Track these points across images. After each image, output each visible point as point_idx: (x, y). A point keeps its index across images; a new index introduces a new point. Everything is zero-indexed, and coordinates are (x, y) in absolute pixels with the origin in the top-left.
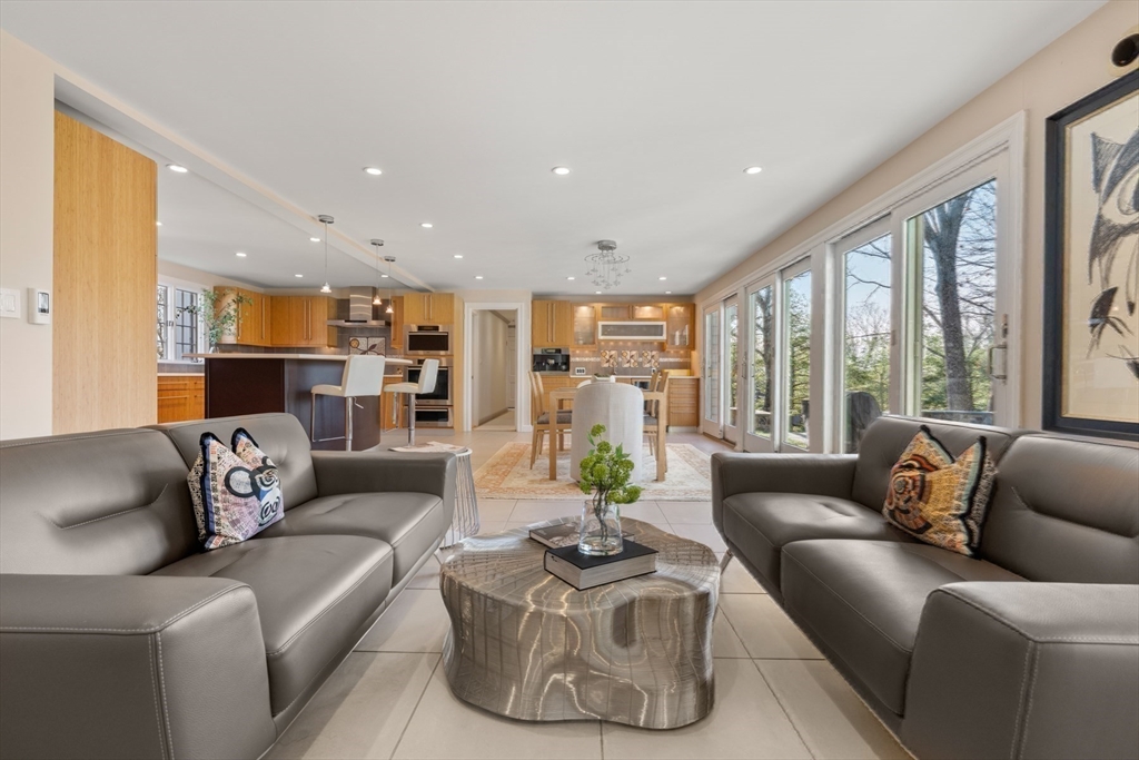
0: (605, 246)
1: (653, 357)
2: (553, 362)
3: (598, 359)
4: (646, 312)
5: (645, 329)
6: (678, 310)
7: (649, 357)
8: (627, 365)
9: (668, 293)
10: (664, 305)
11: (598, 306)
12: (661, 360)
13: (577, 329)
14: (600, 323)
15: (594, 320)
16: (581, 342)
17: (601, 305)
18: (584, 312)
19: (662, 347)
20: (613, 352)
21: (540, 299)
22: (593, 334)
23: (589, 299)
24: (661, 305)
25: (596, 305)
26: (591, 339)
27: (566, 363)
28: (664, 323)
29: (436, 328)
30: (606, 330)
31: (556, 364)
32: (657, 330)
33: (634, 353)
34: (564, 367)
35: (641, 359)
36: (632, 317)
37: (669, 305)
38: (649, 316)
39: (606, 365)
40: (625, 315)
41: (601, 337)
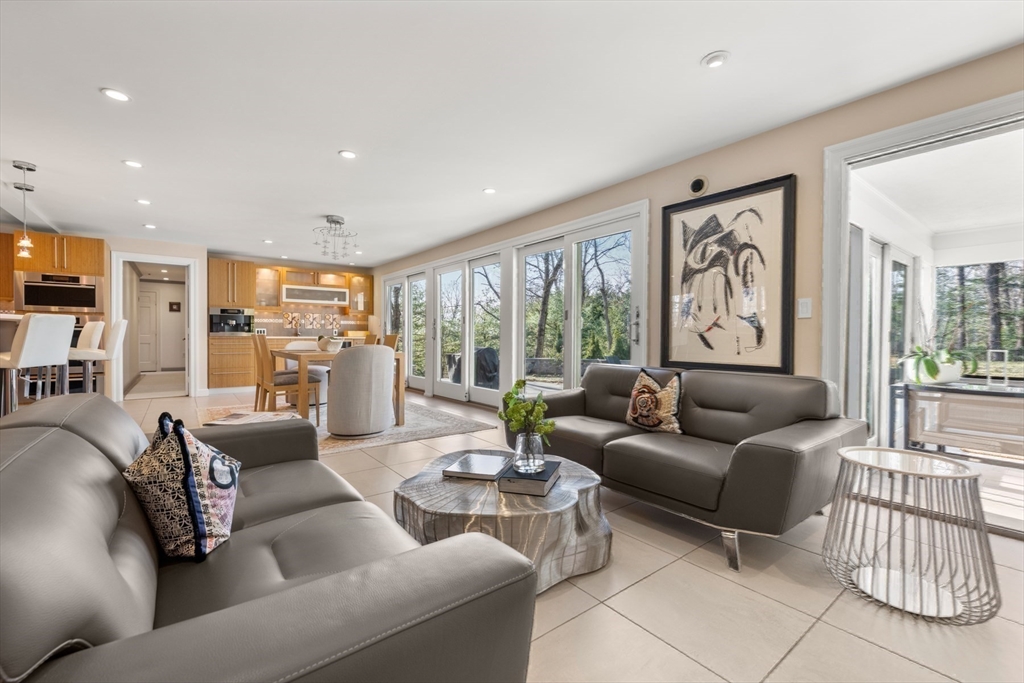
0: (333, 220)
1: (334, 320)
2: (234, 322)
3: (281, 321)
4: (329, 279)
5: (329, 295)
6: (357, 280)
7: (331, 320)
8: (310, 327)
9: (352, 264)
10: (346, 274)
11: (284, 270)
12: (342, 322)
13: (259, 290)
14: (284, 287)
15: (279, 284)
16: (264, 304)
17: (285, 269)
18: (265, 275)
19: (343, 311)
20: (295, 315)
21: (217, 259)
22: (277, 297)
23: (273, 263)
24: (345, 274)
25: (279, 268)
26: (276, 300)
27: (248, 323)
28: (347, 291)
29: (76, 280)
30: (291, 294)
31: (237, 325)
32: (342, 297)
33: (316, 315)
34: (247, 328)
35: (323, 322)
36: (317, 283)
37: (351, 275)
38: (332, 282)
39: (289, 326)
40: (310, 280)
41: (284, 299)
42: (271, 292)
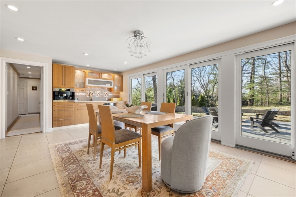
0: (136, 33)
1: (106, 93)
2: (65, 95)
3: (85, 94)
4: (105, 76)
5: (105, 83)
6: (116, 76)
7: (105, 94)
8: (97, 97)
9: (115, 70)
10: (112, 74)
11: (87, 71)
12: (110, 95)
13: (76, 80)
14: (87, 79)
15: (85, 77)
16: (78, 86)
18: (78, 73)
19: (110, 90)
20: (91, 91)
21: (55, 64)
22: (84, 83)
23: (82, 68)
25: (85, 71)
26: (83, 85)
27: (73, 96)
28: (113, 81)
30: (90, 82)
31: (67, 96)
33: (99, 92)
34: (71, 98)
36: (101, 78)
37: (114, 74)
38: (106, 78)
39: (88, 96)
40: (98, 76)
41: (87, 84)
42: (81, 81)
